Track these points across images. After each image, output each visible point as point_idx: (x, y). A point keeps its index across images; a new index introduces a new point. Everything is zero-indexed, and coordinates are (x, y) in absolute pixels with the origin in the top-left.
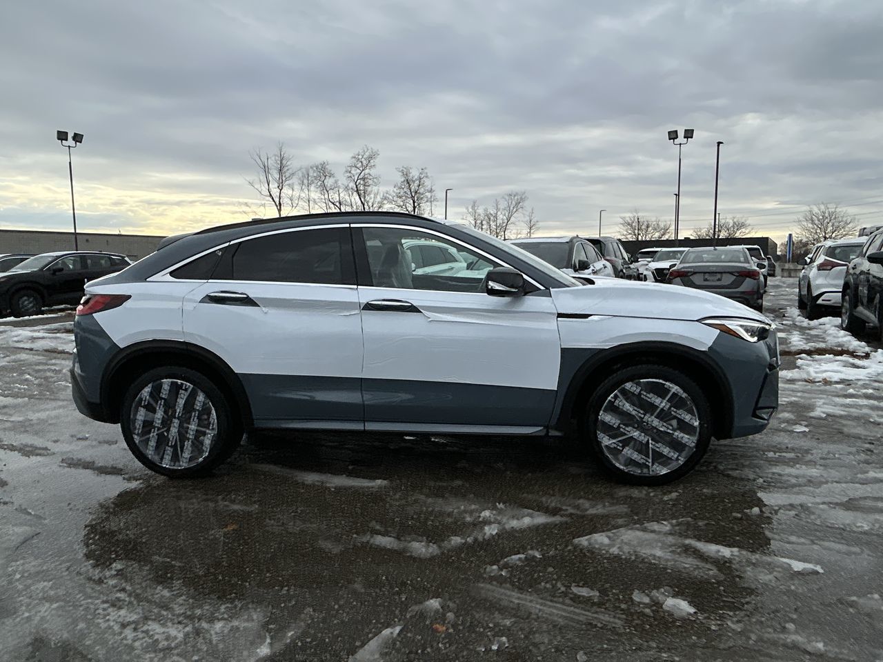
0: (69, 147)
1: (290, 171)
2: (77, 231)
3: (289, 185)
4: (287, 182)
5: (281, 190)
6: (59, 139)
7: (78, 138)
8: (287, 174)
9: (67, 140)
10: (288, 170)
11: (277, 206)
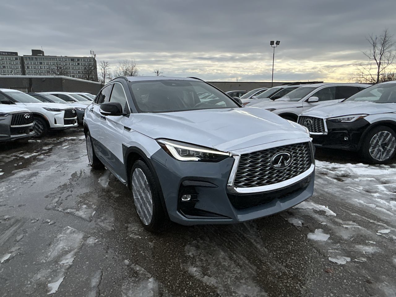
0: (274, 47)
1: (390, 44)
2: (273, 82)
3: (388, 51)
4: (387, 50)
5: (381, 55)
6: (271, 44)
7: (278, 43)
8: (387, 46)
9: (273, 44)
10: (389, 43)
11: (378, 65)
